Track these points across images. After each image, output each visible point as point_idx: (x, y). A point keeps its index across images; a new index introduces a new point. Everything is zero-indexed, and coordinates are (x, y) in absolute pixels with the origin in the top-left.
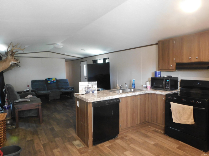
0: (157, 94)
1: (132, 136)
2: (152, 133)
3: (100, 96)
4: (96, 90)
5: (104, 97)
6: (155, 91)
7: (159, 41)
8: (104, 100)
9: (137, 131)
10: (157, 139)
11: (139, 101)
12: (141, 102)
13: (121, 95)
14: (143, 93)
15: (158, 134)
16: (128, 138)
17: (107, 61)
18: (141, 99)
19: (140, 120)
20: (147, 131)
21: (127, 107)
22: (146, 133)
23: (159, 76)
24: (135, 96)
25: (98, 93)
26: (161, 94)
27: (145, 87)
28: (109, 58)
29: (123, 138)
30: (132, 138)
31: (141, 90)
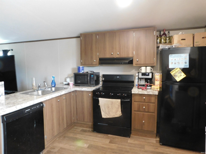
0: (82, 91)
1: (61, 145)
2: (82, 134)
3: (14, 104)
4: (2, 95)
5: (22, 103)
6: (80, 88)
7: (81, 34)
8: (21, 108)
9: (64, 137)
10: (89, 140)
11: (64, 101)
12: (66, 102)
13: (44, 98)
14: (68, 91)
15: (87, 133)
16: (56, 150)
17: (9, 54)
18: (66, 99)
19: (67, 123)
20: (75, 133)
21: (52, 112)
22: (75, 136)
23: (83, 71)
24: (61, 96)
25: (6, 99)
26: (87, 90)
27: (66, 84)
28: (12, 50)
29: (50, 151)
30: (61, 148)
31: (65, 88)
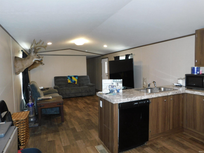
0: (194, 95)
1: (164, 144)
2: (190, 142)
3: (127, 97)
4: (121, 89)
5: (132, 97)
6: (192, 91)
7: (196, 31)
8: (131, 101)
9: (169, 138)
11: (172, 102)
12: (174, 103)
13: (151, 95)
14: (176, 93)
15: (197, 144)
16: (159, 146)
17: (129, 58)
18: (173, 100)
19: (173, 125)
20: (183, 139)
21: (158, 110)
22: (181, 142)
23: (198, 73)
24: (168, 96)
25: (123, 92)
26: (201, 94)
28: (132, 54)
29: (153, 145)
30: (164, 147)
31: (174, 90)
